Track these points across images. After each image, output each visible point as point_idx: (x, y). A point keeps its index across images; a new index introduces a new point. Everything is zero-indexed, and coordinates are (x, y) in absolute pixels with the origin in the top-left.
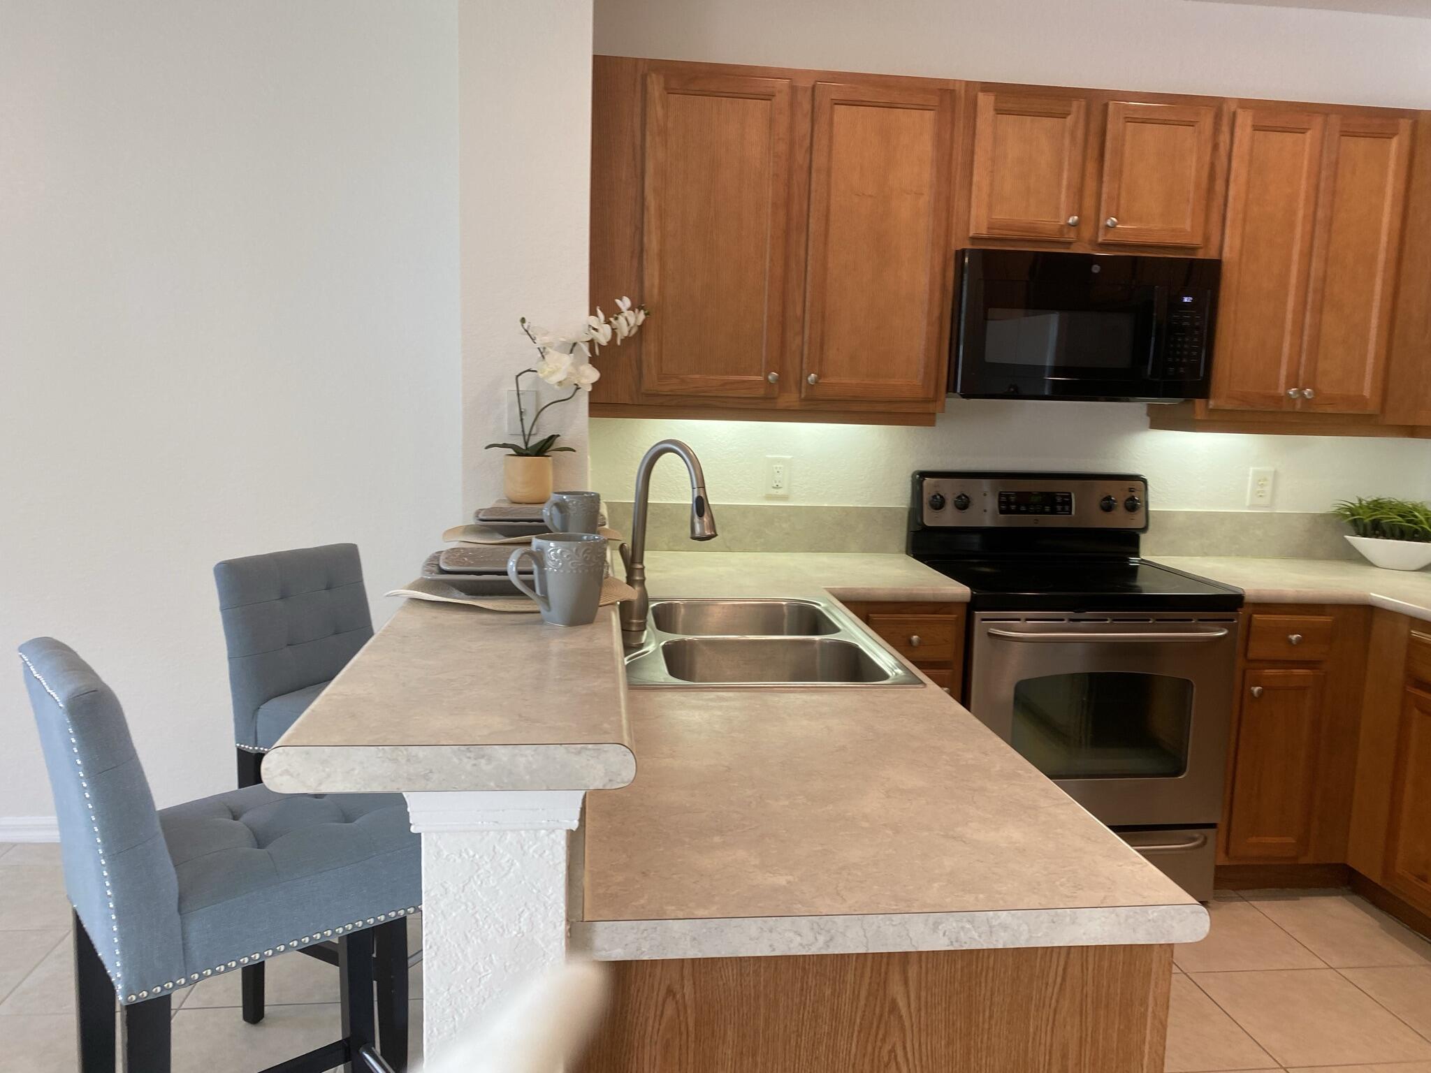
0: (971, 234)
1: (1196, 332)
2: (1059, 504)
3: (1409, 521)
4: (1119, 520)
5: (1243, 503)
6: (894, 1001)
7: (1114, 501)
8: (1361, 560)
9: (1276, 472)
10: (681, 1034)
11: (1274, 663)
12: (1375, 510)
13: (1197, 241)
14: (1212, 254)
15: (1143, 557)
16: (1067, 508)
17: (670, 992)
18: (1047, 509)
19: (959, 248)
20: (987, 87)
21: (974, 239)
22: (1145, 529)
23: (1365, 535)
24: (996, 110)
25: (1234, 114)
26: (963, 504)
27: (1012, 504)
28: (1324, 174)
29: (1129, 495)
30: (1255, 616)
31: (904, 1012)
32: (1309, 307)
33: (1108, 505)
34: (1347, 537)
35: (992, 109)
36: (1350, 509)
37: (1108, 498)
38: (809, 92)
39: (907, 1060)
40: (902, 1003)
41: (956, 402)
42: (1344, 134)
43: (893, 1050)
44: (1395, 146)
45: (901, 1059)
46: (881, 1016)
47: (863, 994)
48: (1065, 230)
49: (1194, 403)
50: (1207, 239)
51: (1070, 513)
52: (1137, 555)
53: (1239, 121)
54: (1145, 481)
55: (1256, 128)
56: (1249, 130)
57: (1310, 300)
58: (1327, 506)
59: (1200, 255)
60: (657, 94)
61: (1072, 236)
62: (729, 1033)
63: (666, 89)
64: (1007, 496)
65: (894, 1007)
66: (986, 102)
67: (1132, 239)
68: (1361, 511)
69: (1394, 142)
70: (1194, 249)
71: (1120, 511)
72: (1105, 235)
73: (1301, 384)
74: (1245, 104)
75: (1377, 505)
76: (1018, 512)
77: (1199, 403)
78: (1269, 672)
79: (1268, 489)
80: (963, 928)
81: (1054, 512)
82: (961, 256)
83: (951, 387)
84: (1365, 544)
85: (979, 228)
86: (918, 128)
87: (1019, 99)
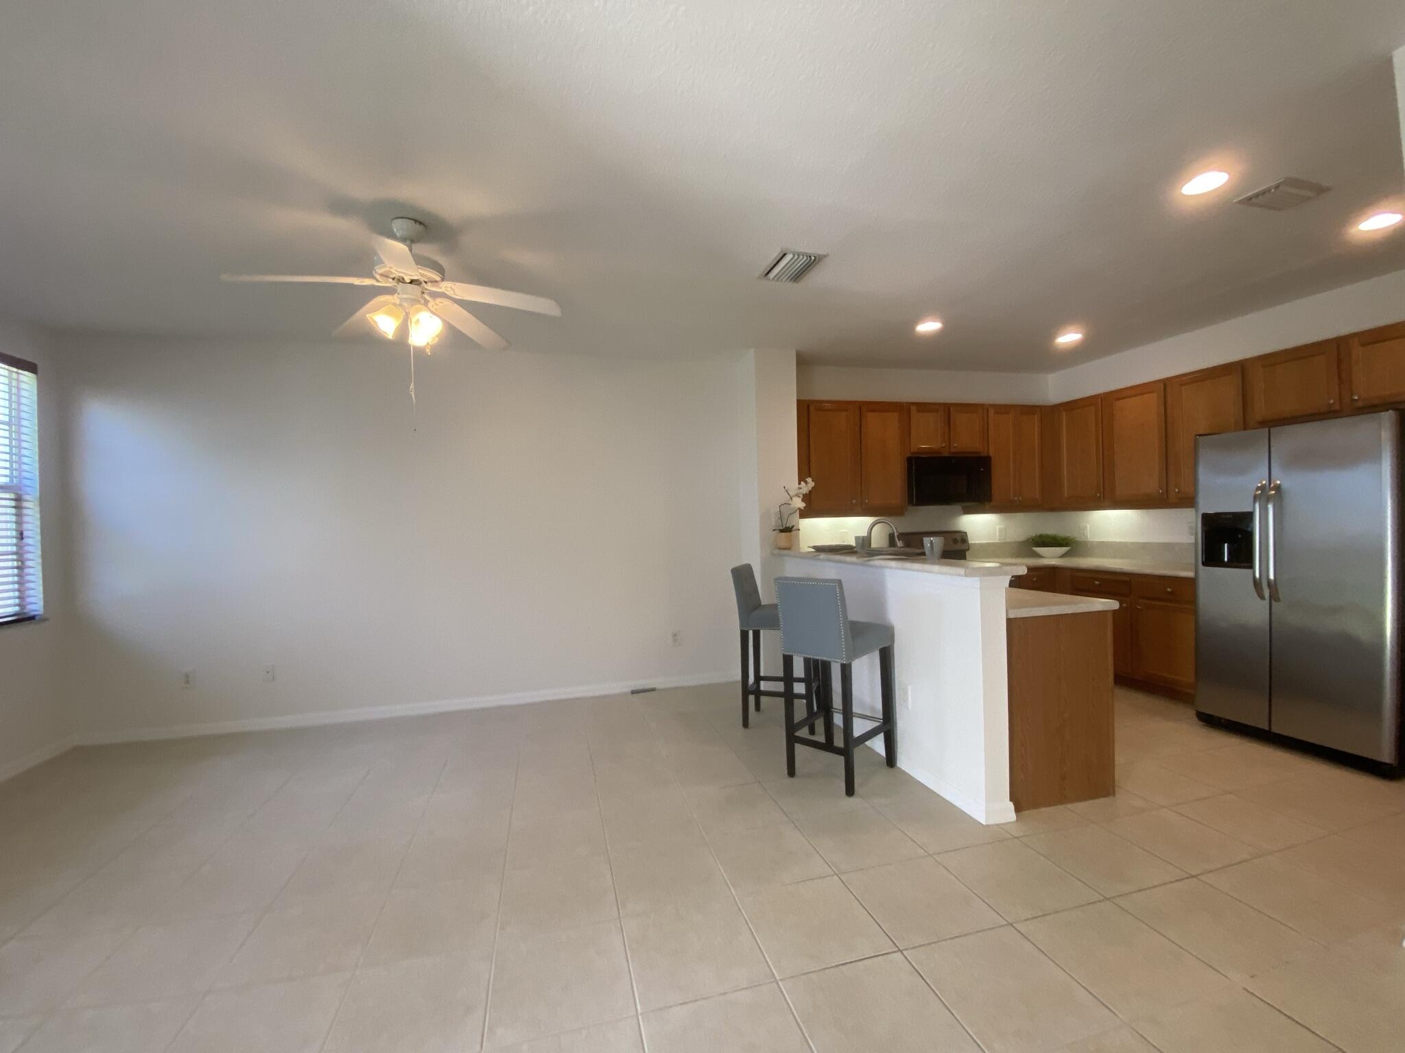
4: (959, 547)
5: (996, 539)
7: (958, 540)
8: (1038, 556)
9: (1006, 527)
12: (1041, 538)
13: (982, 450)
14: (987, 454)
19: (908, 456)
20: (913, 404)
21: (913, 453)
22: (968, 550)
23: (1039, 547)
24: (917, 411)
25: (988, 409)
28: (1016, 426)
29: (962, 538)
32: (1017, 470)
33: (956, 542)
34: (1032, 549)
35: (915, 411)
36: (1032, 538)
37: (955, 539)
38: (859, 408)
41: (910, 508)
48: (941, 449)
49: (986, 504)
50: (984, 449)
53: (990, 411)
54: (966, 533)
55: (995, 413)
56: (993, 414)
57: (1017, 468)
58: (1022, 538)
59: (982, 455)
60: (812, 411)
61: (943, 450)
63: (814, 410)
66: (913, 408)
67: (961, 450)
68: (1036, 538)
69: (1036, 416)
70: (980, 453)
71: (959, 543)
72: (953, 449)
73: (1017, 494)
74: (991, 405)
75: (1041, 536)
79: (1004, 533)
82: (909, 460)
83: (911, 502)
84: (1039, 550)
85: (914, 449)
86: (893, 418)
87: (923, 407)
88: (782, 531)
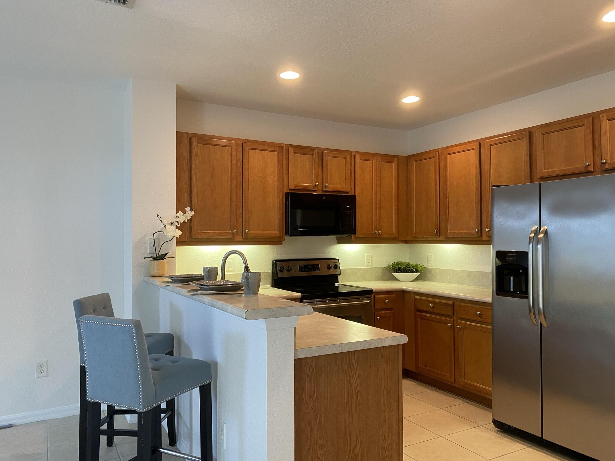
0: (289, 188)
1: (351, 216)
2: (316, 268)
3: (408, 267)
4: (332, 272)
5: (363, 266)
6: (353, 363)
7: (331, 266)
8: (396, 280)
9: (372, 255)
10: (313, 376)
11: (382, 310)
12: (398, 265)
13: (349, 190)
14: (353, 194)
15: (339, 283)
16: (318, 269)
17: (311, 366)
18: (313, 270)
19: (286, 192)
20: (291, 146)
21: (290, 190)
22: (340, 274)
23: (397, 272)
24: (294, 153)
25: (355, 155)
26: (289, 270)
27: (303, 269)
28: (378, 172)
29: (335, 264)
30: (376, 296)
31: (355, 365)
32: (378, 208)
33: (329, 268)
34: (392, 273)
35: (293, 152)
36: (392, 265)
37: (329, 265)
38: (241, 145)
39: (356, 377)
40: (354, 363)
41: (287, 238)
42: (382, 162)
43: (353, 375)
44: (394, 165)
45: (355, 377)
46: (351, 367)
47: (347, 362)
48: (315, 187)
49: (352, 236)
50: (351, 189)
51: (319, 271)
52: (338, 282)
53: (356, 157)
54: (338, 260)
55: (361, 159)
56: (359, 160)
57: (378, 206)
58: (385, 265)
59: (349, 194)
60: (195, 144)
61: (316, 189)
62: (322, 375)
63: (198, 143)
64: (301, 266)
65: (353, 365)
66: (291, 150)
67: (332, 190)
68: (395, 265)
70: (348, 192)
71: (332, 269)
72: (325, 188)
73: (378, 229)
74: (357, 153)
75: (399, 263)
76: (304, 271)
77: (353, 235)
78: (381, 312)
79: (370, 260)
80: (365, 344)
81: (315, 270)
82: (287, 194)
83: (287, 233)
84: (397, 275)
85: (292, 186)
86: (272, 157)
87: (300, 150)
88: (155, 259)
